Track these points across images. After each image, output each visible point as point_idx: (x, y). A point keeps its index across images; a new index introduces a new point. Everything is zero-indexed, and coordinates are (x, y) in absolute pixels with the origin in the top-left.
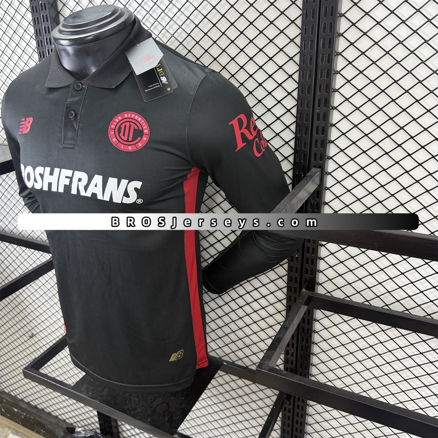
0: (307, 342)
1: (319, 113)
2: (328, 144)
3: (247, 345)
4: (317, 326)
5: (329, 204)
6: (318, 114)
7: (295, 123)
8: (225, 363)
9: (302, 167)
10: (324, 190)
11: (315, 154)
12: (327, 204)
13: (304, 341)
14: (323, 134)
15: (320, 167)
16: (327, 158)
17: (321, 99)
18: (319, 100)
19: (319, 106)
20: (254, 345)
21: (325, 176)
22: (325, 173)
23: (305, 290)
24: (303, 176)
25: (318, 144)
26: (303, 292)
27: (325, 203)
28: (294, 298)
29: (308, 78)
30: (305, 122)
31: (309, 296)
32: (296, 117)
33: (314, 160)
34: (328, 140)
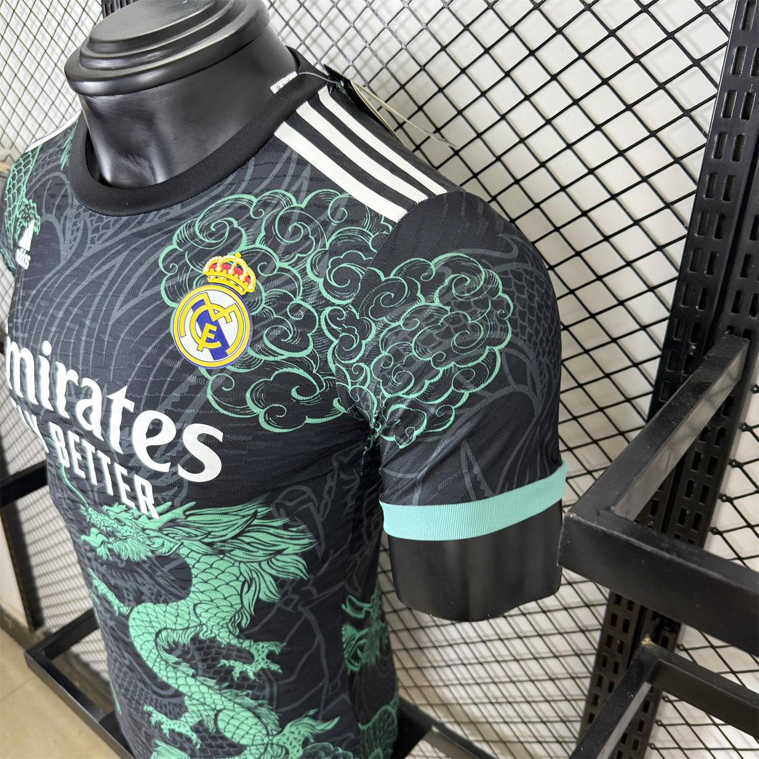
0: (635, 748)
3: (493, 700)
4: (667, 712)
5: (755, 431)
8: (435, 729)
10: (747, 394)
11: (739, 295)
12: (750, 429)
15: (747, 334)
20: (509, 705)
23: (652, 643)
24: (694, 347)
25: (753, 266)
26: (644, 648)
27: (744, 427)
28: (619, 642)
29: (753, 71)
30: (724, 199)
31: (660, 662)
32: (698, 183)
33: (733, 311)
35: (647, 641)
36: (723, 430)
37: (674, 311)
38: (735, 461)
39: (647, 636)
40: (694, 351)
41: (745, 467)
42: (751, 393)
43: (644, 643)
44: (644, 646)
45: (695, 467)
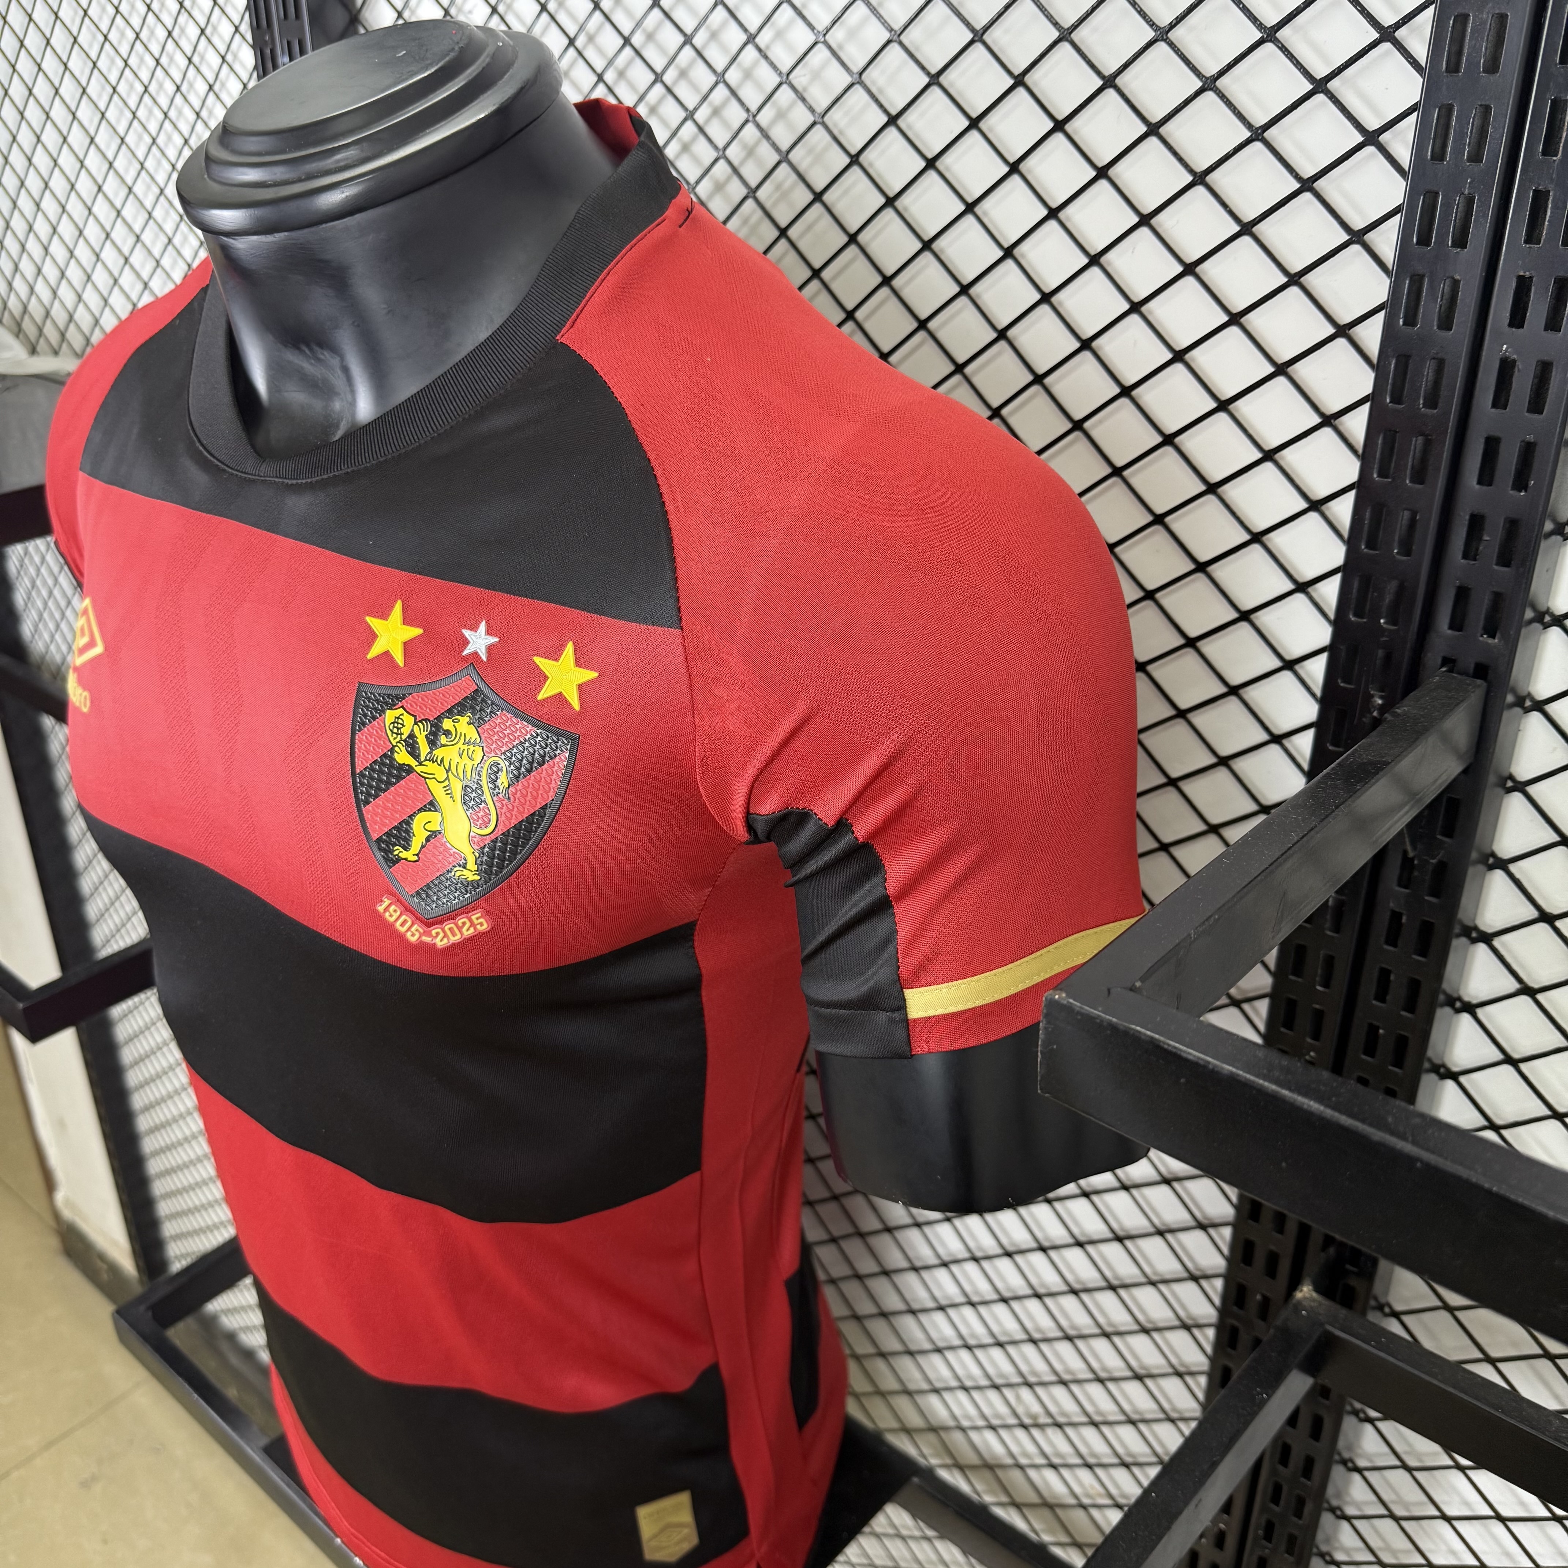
0: (1299, 1514)
1: (1514, 361)
2: (1544, 544)
3: (1027, 1421)
4: (1365, 1444)
5: (1513, 868)
6: (1506, 367)
7: (1366, 408)
9: (1381, 653)
10: (1490, 792)
11: (1463, 594)
12: (1503, 865)
13: (1282, 1503)
14: (1520, 483)
15: (1481, 671)
16: (1531, 622)
17: (1531, 278)
18: (1523, 286)
19: (1517, 319)
20: (1058, 1430)
21: (1506, 715)
22: (1510, 698)
23: (1315, 1295)
24: (1379, 701)
25: (1486, 538)
26: (1299, 1305)
27: (1491, 860)
28: (1259, 1297)
29: (1472, 153)
31: (1327, 1331)
32: (1378, 368)
33: (1451, 627)
34: (1554, 520)
35: (1305, 1292)
36: (1443, 864)
37: (1340, 625)
38: (1476, 928)
39: (1308, 1281)
40: (1381, 709)
41: (1496, 942)
42: (1500, 791)
43: (1299, 1295)
45: (1392, 940)
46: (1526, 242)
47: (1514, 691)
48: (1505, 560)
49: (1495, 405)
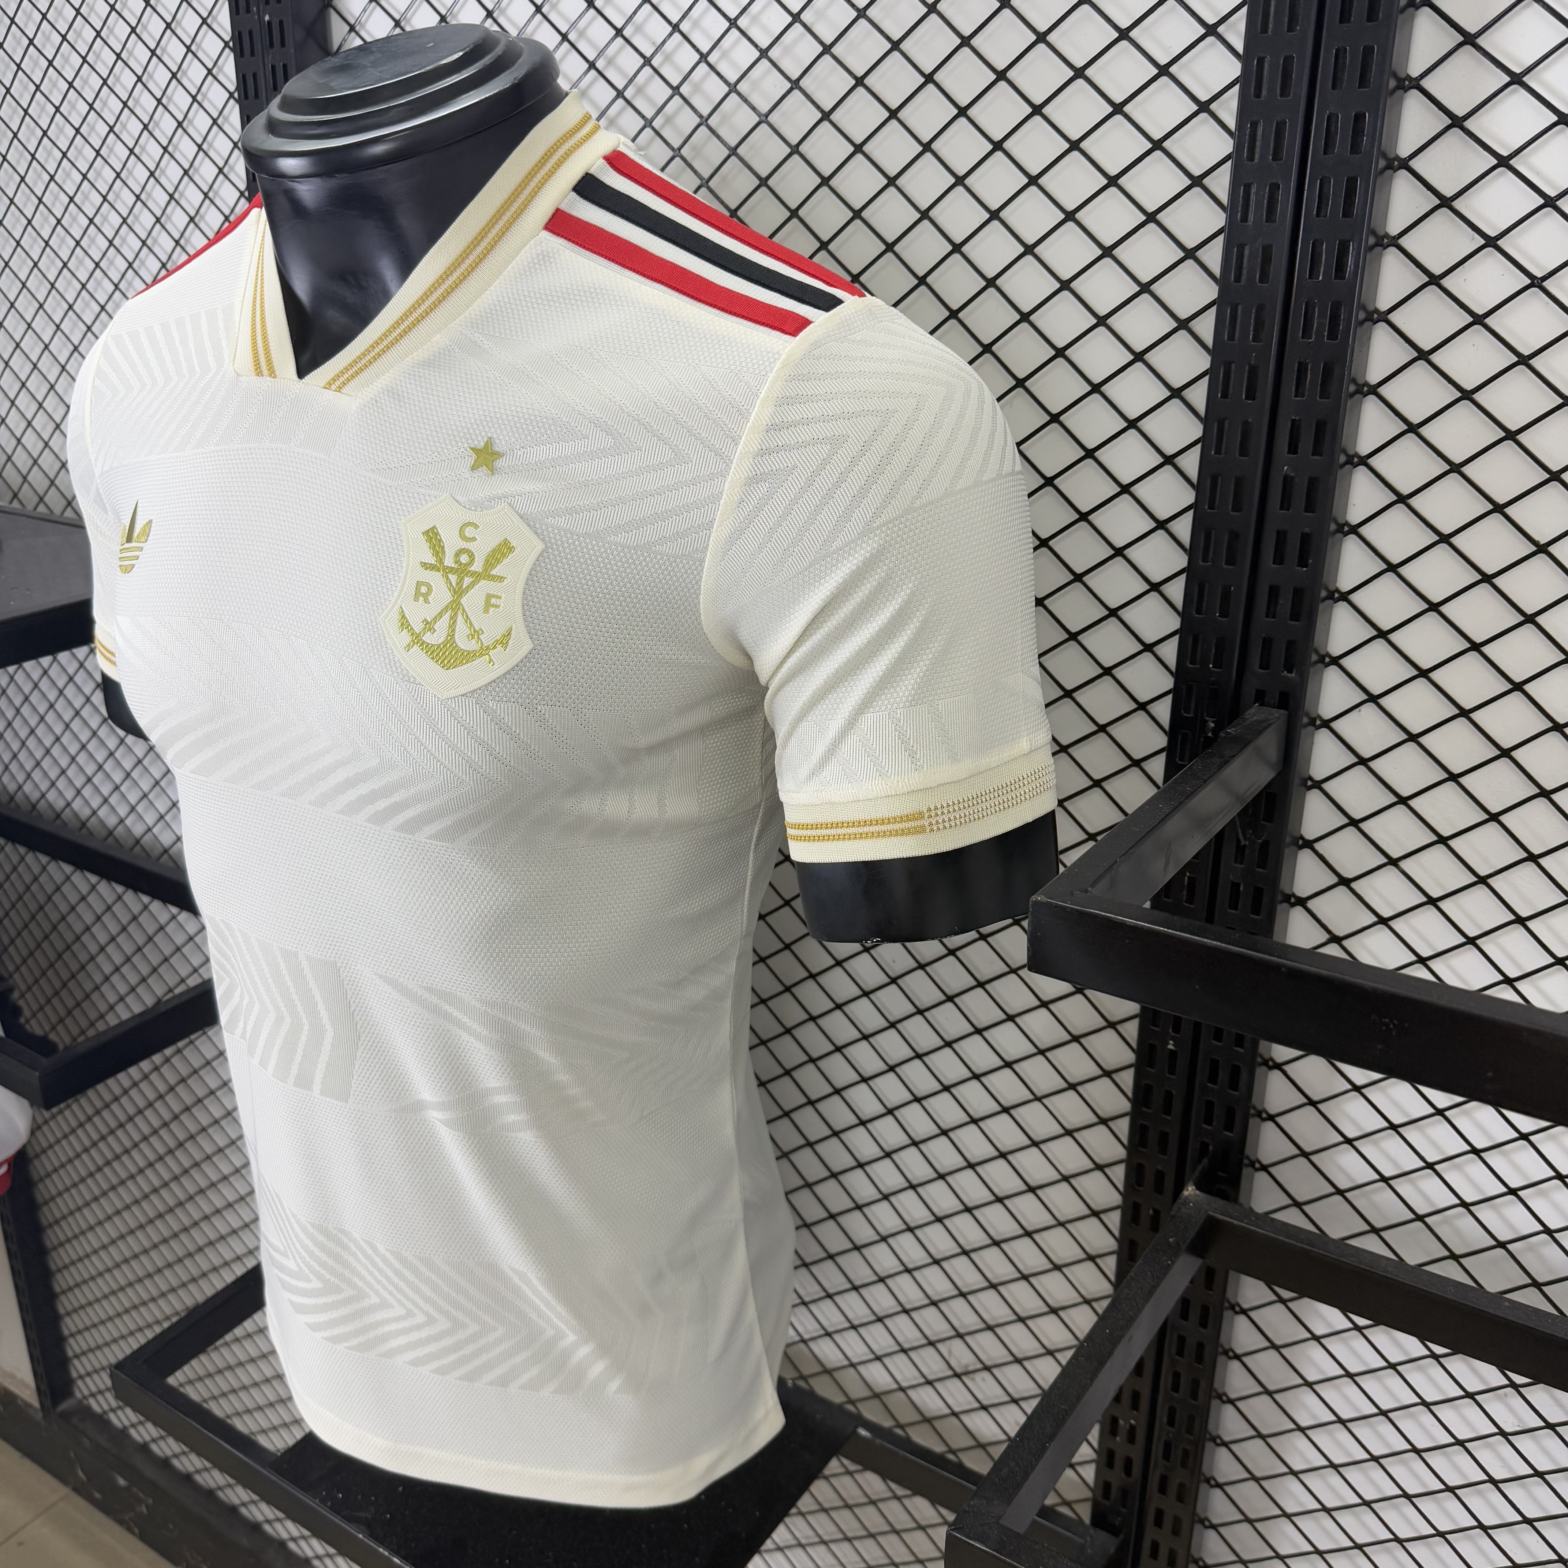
0: (1194, 1396)
1: (1293, 478)
2: (1322, 606)
5: (1318, 846)
6: (1287, 481)
7: (1191, 513)
8: (863, 1432)
10: (1297, 790)
11: (1267, 643)
12: (1309, 844)
13: (1181, 1389)
14: (1302, 563)
15: (1284, 700)
16: (1317, 662)
17: (1300, 421)
18: (1295, 427)
19: (1293, 448)
20: (986, 1375)
22: (1305, 722)
23: (1198, 1192)
24: (1212, 725)
25: (1281, 601)
26: (1186, 1201)
27: (1301, 842)
28: (1151, 1212)
29: (1254, 336)
30: (1233, 510)
31: (1212, 1217)
32: (1197, 487)
33: (1261, 667)
34: (1327, 589)
35: (1190, 1190)
36: (1266, 844)
37: (1180, 674)
38: (1294, 895)
39: (1191, 1183)
40: (1214, 731)
41: (1311, 904)
42: (1304, 789)
43: (1186, 1193)
44: (1187, 1197)
45: (1234, 905)
46: (1296, 396)
47: (1307, 715)
48: (1295, 615)
49: (1281, 508)
